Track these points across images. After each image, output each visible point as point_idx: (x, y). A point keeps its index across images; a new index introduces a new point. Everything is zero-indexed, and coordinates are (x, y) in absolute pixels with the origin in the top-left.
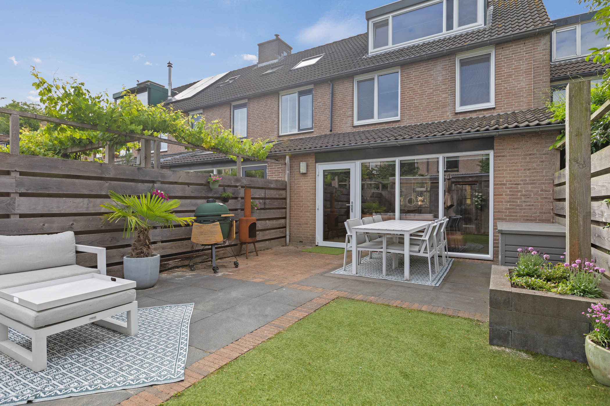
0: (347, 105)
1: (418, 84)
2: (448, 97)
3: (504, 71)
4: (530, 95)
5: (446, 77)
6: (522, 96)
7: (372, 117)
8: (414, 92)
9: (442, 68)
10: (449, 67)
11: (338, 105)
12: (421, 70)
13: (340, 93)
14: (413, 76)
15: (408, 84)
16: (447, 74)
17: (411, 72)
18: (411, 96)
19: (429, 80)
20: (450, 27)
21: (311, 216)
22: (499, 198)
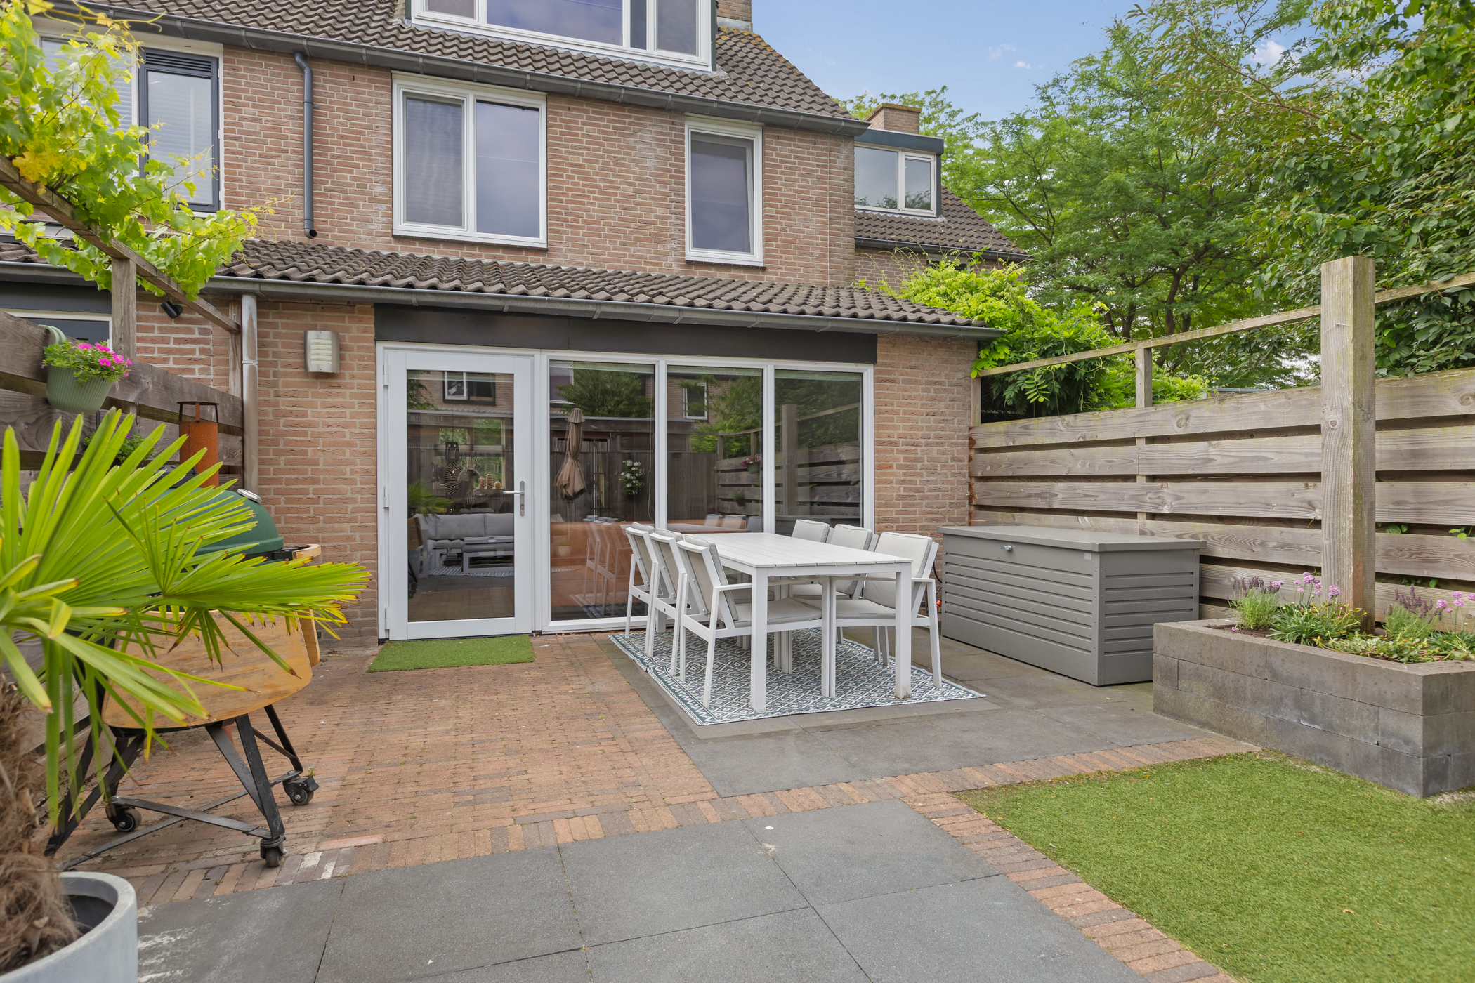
0: (371, 160)
1: (597, 162)
2: (669, 218)
3: (781, 189)
4: (825, 256)
5: (665, 164)
6: (812, 255)
7: (458, 221)
8: (586, 179)
9: (657, 139)
10: (672, 142)
11: (332, 150)
12: (604, 126)
13: (339, 110)
14: (583, 136)
15: (570, 153)
16: (667, 159)
17: (577, 123)
18: (578, 190)
19: (624, 159)
20: (638, 40)
21: (357, 535)
22: (885, 474)
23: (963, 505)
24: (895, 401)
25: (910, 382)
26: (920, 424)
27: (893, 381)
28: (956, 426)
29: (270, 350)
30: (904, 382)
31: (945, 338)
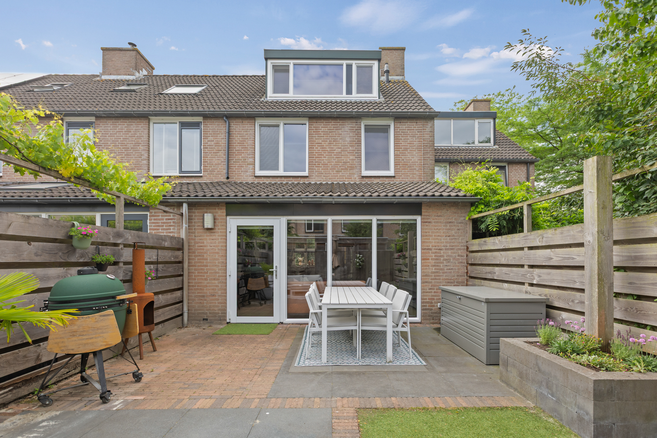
0: (248, 150)
1: (327, 141)
2: (355, 160)
3: (402, 144)
4: (421, 169)
5: (353, 139)
6: (415, 169)
7: (277, 169)
8: (323, 148)
9: (350, 129)
10: (356, 130)
11: (236, 148)
12: (330, 127)
13: (238, 134)
14: (322, 132)
15: (317, 139)
16: (354, 137)
17: (319, 127)
18: (320, 153)
19: (337, 139)
20: (349, 92)
21: (220, 285)
22: (426, 262)
23: (464, 276)
24: (430, 231)
25: (437, 222)
26: (442, 241)
27: (430, 222)
28: (460, 241)
29: (193, 221)
30: (434, 222)
31: (454, 203)
